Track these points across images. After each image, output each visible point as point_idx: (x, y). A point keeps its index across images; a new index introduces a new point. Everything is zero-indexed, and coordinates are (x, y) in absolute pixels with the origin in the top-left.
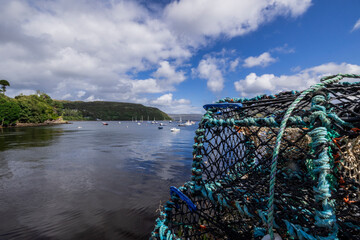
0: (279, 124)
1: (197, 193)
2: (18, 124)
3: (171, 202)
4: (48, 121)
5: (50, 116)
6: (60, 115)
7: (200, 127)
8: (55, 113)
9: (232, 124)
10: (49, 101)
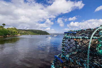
0: (89, 39)
1: (64, 58)
2: (8, 36)
3: (55, 60)
4: (16, 35)
5: (16, 34)
6: (19, 33)
7: (64, 39)
8: (18, 33)
9: (74, 38)
10: (16, 30)
